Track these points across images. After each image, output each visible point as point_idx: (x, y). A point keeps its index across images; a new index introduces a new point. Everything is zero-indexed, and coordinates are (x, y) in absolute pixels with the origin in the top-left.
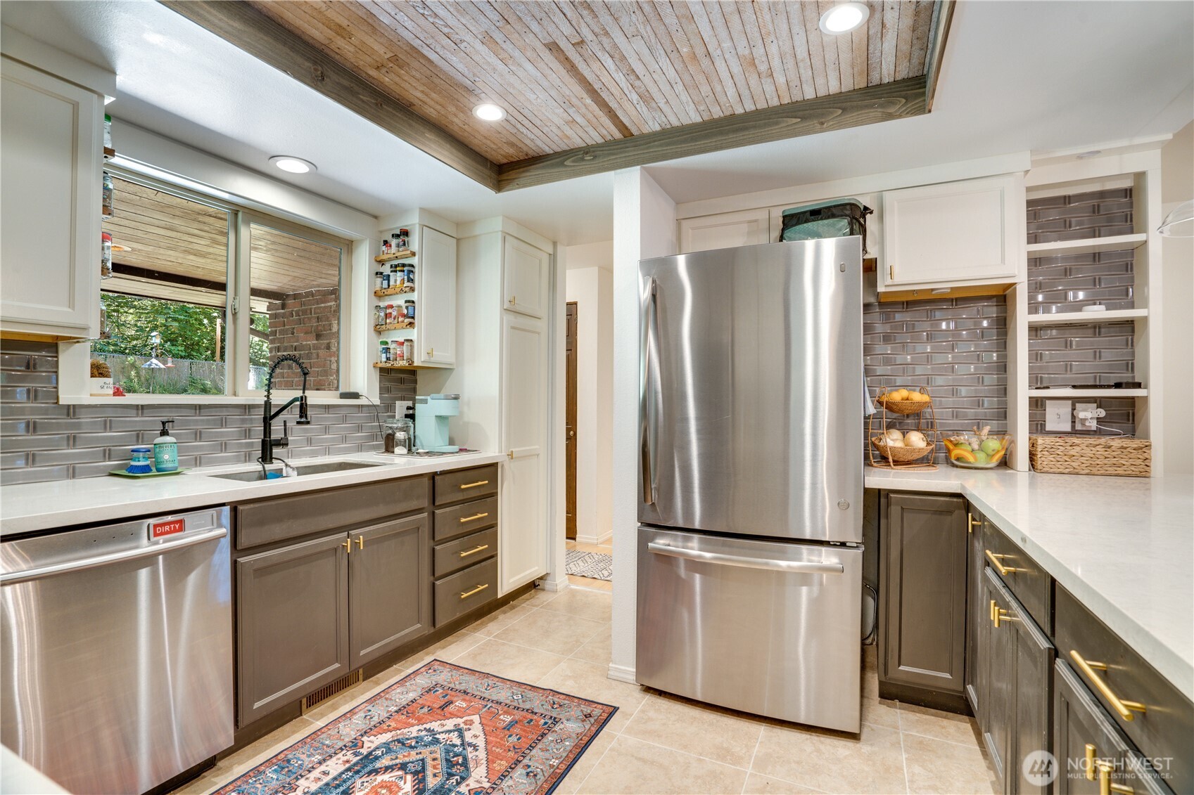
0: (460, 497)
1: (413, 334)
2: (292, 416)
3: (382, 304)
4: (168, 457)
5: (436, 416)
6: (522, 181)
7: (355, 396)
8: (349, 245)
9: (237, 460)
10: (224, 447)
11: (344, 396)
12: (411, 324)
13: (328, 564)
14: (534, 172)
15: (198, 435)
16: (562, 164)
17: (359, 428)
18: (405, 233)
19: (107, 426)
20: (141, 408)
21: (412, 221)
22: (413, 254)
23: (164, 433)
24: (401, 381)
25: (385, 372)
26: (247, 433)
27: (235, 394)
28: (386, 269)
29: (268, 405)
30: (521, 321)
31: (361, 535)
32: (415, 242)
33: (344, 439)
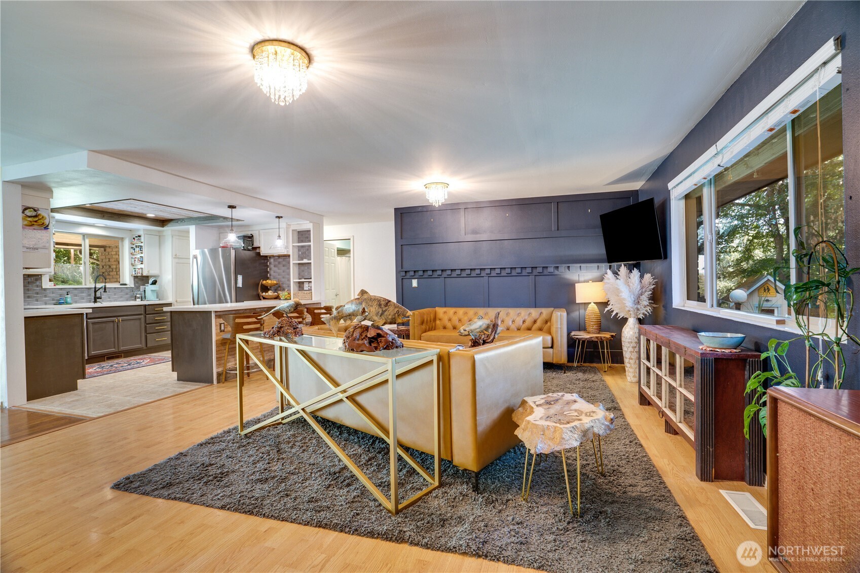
0: (156, 312)
1: (142, 266)
2: (102, 290)
3: (134, 257)
4: (69, 300)
5: (151, 290)
6: (168, 225)
7: (126, 285)
8: (122, 239)
9: (87, 302)
10: (83, 298)
11: (121, 285)
12: (142, 263)
13: (112, 324)
14: (172, 223)
15: (76, 295)
16: (177, 222)
17: (127, 294)
18: (139, 236)
19: (53, 293)
20: (61, 289)
21: (141, 233)
22: (142, 243)
23: (68, 294)
24: (143, 280)
25: (136, 277)
26: (90, 295)
27: (86, 285)
28: (134, 246)
29: (95, 288)
30: (181, 261)
31: (120, 319)
32: (142, 239)
33: (121, 297)
